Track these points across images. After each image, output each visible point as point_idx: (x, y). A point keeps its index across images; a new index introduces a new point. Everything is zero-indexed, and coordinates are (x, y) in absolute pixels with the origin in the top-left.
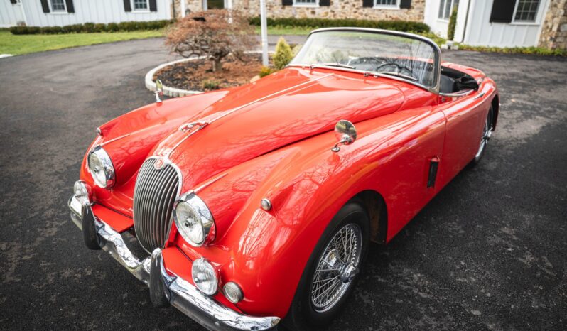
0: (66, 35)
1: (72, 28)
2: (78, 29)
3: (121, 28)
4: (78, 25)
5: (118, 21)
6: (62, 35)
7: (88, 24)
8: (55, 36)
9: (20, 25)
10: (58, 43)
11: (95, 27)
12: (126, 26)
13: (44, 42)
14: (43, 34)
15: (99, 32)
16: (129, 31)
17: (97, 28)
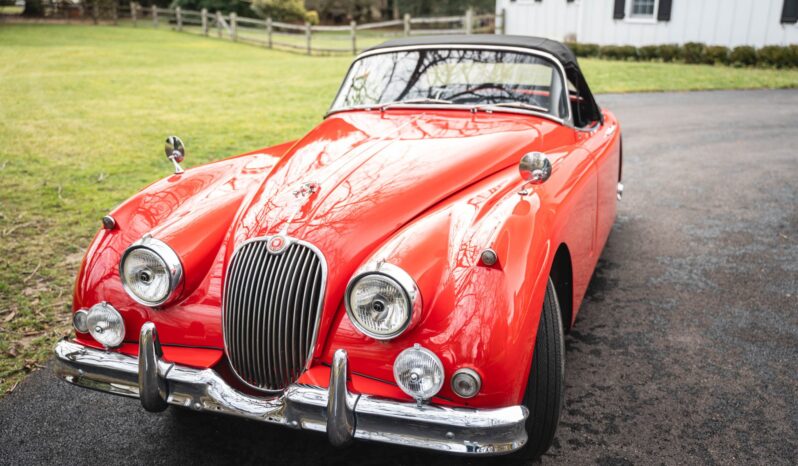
0: (643, 64)
1: (658, 52)
2: (668, 54)
3: (763, 59)
4: (670, 46)
5: (758, 43)
6: (636, 64)
7: (691, 46)
8: (621, 64)
9: (568, 41)
10: (623, 80)
11: (704, 52)
12: (775, 55)
13: (599, 73)
14: (601, 58)
15: (711, 63)
16: (779, 67)
17: (709, 54)
